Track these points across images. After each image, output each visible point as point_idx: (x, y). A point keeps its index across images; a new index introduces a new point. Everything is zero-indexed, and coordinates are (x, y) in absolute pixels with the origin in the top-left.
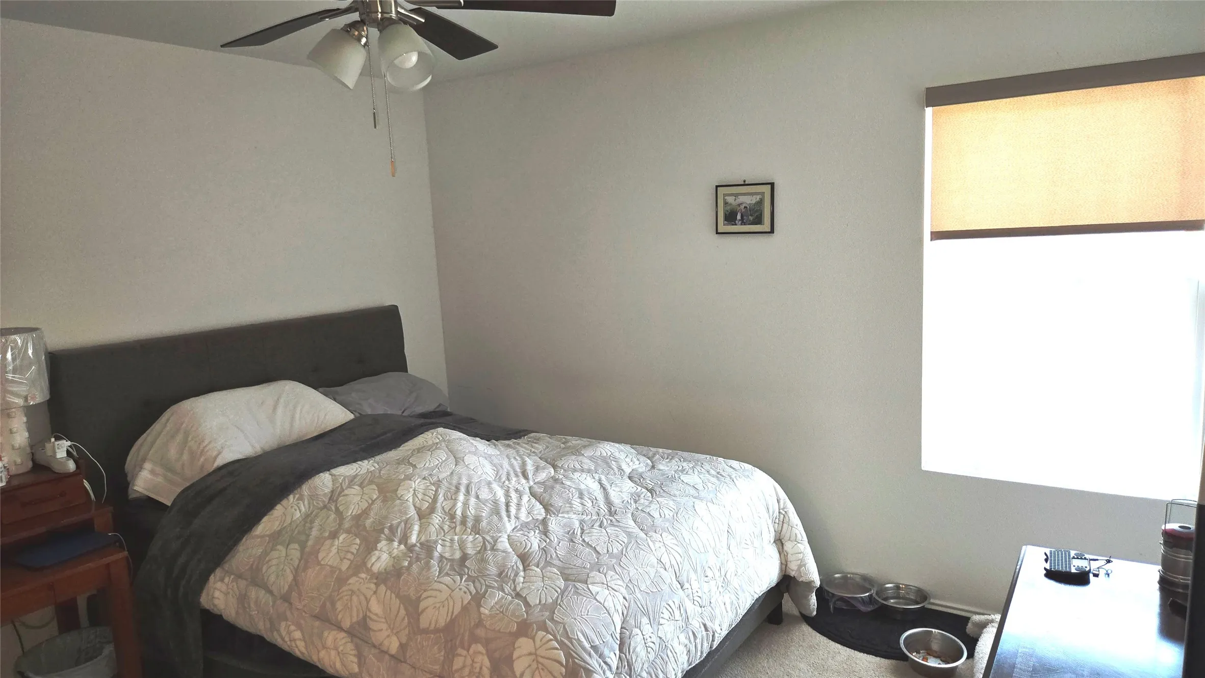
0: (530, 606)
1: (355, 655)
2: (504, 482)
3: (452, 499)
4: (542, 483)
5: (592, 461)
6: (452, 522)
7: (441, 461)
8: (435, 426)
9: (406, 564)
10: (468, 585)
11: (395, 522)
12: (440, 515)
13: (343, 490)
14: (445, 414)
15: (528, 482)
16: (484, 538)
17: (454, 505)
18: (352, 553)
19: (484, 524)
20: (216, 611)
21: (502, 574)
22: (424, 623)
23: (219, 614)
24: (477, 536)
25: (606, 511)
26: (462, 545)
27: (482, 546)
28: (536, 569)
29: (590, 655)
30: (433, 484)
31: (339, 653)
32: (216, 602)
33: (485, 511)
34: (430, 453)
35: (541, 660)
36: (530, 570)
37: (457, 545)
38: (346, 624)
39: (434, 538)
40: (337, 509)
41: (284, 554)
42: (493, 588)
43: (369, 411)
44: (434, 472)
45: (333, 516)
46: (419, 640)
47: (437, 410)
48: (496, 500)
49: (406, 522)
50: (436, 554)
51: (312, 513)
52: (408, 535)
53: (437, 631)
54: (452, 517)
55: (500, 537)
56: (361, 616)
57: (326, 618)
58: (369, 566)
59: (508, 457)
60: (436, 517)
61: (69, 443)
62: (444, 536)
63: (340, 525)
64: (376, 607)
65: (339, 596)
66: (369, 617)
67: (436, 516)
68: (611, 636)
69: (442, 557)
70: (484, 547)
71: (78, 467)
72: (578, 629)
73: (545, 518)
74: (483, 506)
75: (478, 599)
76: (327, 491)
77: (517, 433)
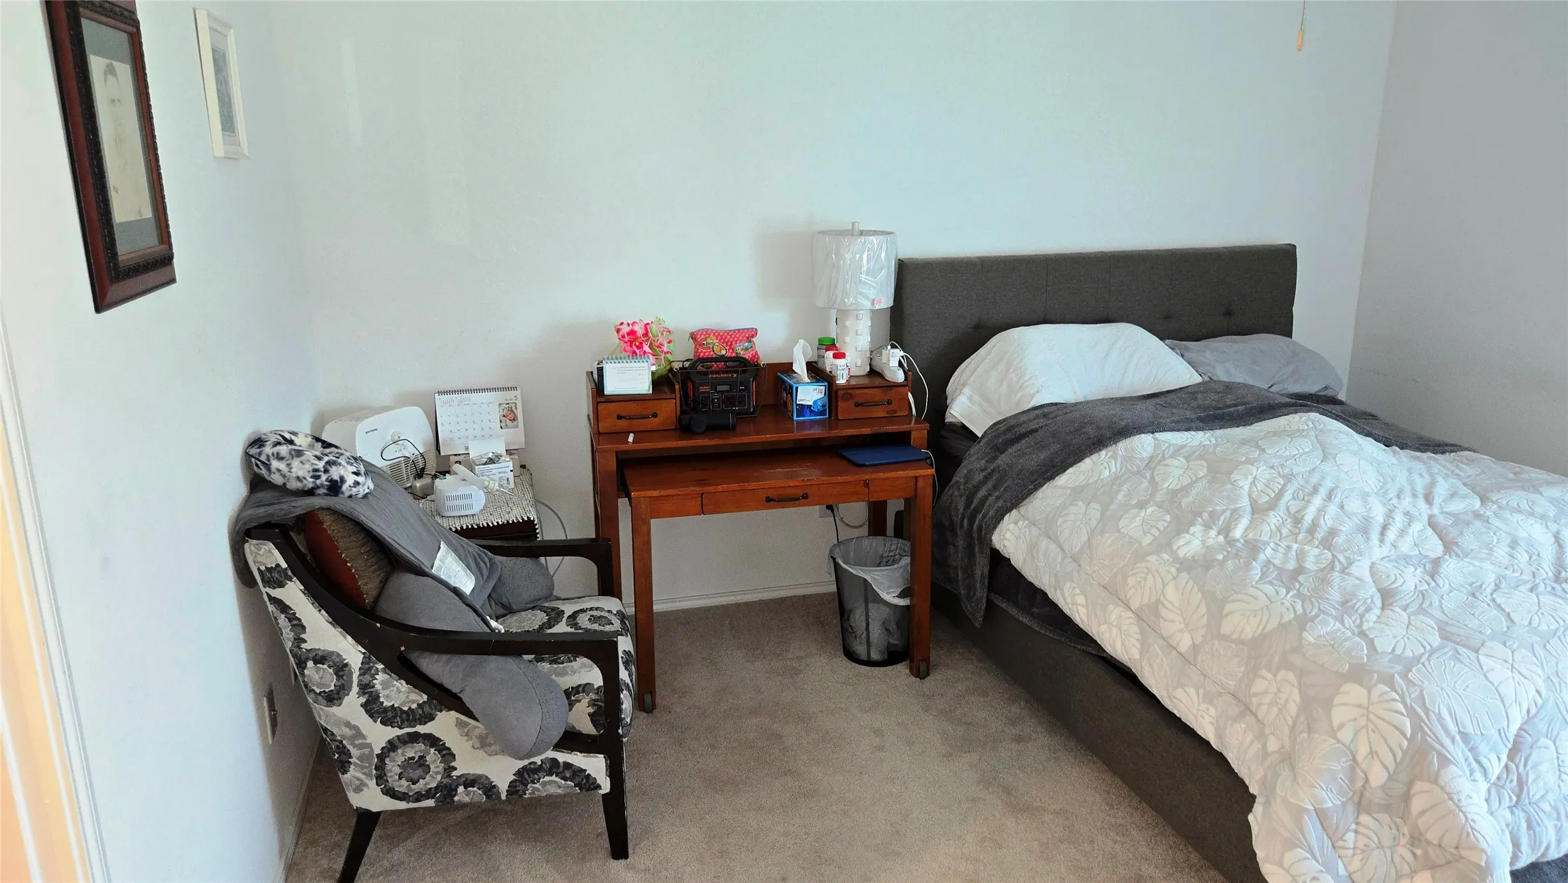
0: (1375, 649)
1: (1138, 640)
2: (1391, 499)
3: (1303, 499)
4: (1455, 516)
5: (1553, 505)
6: (1296, 527)
7: (1301, 451)
8: (1309, 409)
9: (1220, 557)
10: (1295, 602)
11: (1219, 508)
12: (1282, 515)
13: (1164, 458)
14: (1334, 401)
15: (1430, 508)
16: (1334, 556)
17: (1304, 508)
18: (1158, 529)
19: (1340, 540)
20: (1005, 553)
21: (1347, 605)
22: (1226, 628)
23: (1008, 557)
24: (1326, 551)
25: (1551, 574)
26: (1301, 556)
27: (1328, 565)
28: (1400, 611)
29: (1453, 740)
30: (1282, 477)
31: (1121, 632)
32: (1007, 543)
33: (1347, 526)
34: (1290, 440)
35: (1371, 716)
36: (1392, 610)
37: (1294, 554)
38: (1135, 603)
39: (1265, 538)
40: (1152, 477)
41: (1082, 511)
42: (1329, 615)
43: (1224, 377)
44: (1288, 462)
45: (1145, 484)
46: (1216, 646)
47: (1322, 393)
48: (1369, 517)
49: (1234, 511)
50: (1262, 557)
51: (1121, 476)
52: (1232, 527)
53: (1241, 642)
54: (1297, 520)
55: (1359, 560)
56: (1153, 599)
57: (1113, 591)
58: (1175, 547)
59: (1410, 470)
60: (1274, 515)
61: (902, 353)
62: (1279, 540)
63: (1153, 495)
64: (1171, 594)
65: (1132, 572)
66: (1162, 603)
67: (1276, 515)
68: (1497, 731)
69: (1269, 562)
70: (1331, 567)
71: (906, 379)
72: (1443, 702)
73: (1439, 558)
74: (1347, 519)
75: (1303, 622)
76: (1146, 455)
77: (1439, 445)
